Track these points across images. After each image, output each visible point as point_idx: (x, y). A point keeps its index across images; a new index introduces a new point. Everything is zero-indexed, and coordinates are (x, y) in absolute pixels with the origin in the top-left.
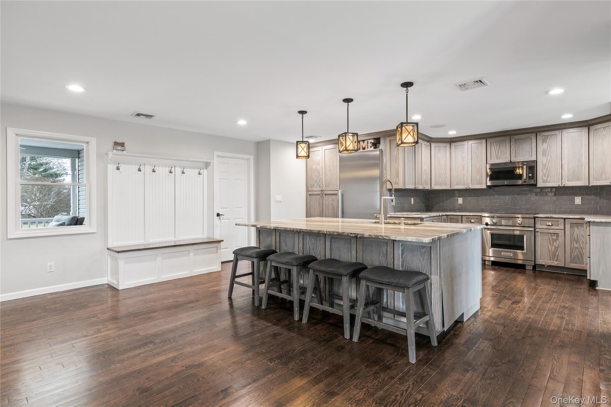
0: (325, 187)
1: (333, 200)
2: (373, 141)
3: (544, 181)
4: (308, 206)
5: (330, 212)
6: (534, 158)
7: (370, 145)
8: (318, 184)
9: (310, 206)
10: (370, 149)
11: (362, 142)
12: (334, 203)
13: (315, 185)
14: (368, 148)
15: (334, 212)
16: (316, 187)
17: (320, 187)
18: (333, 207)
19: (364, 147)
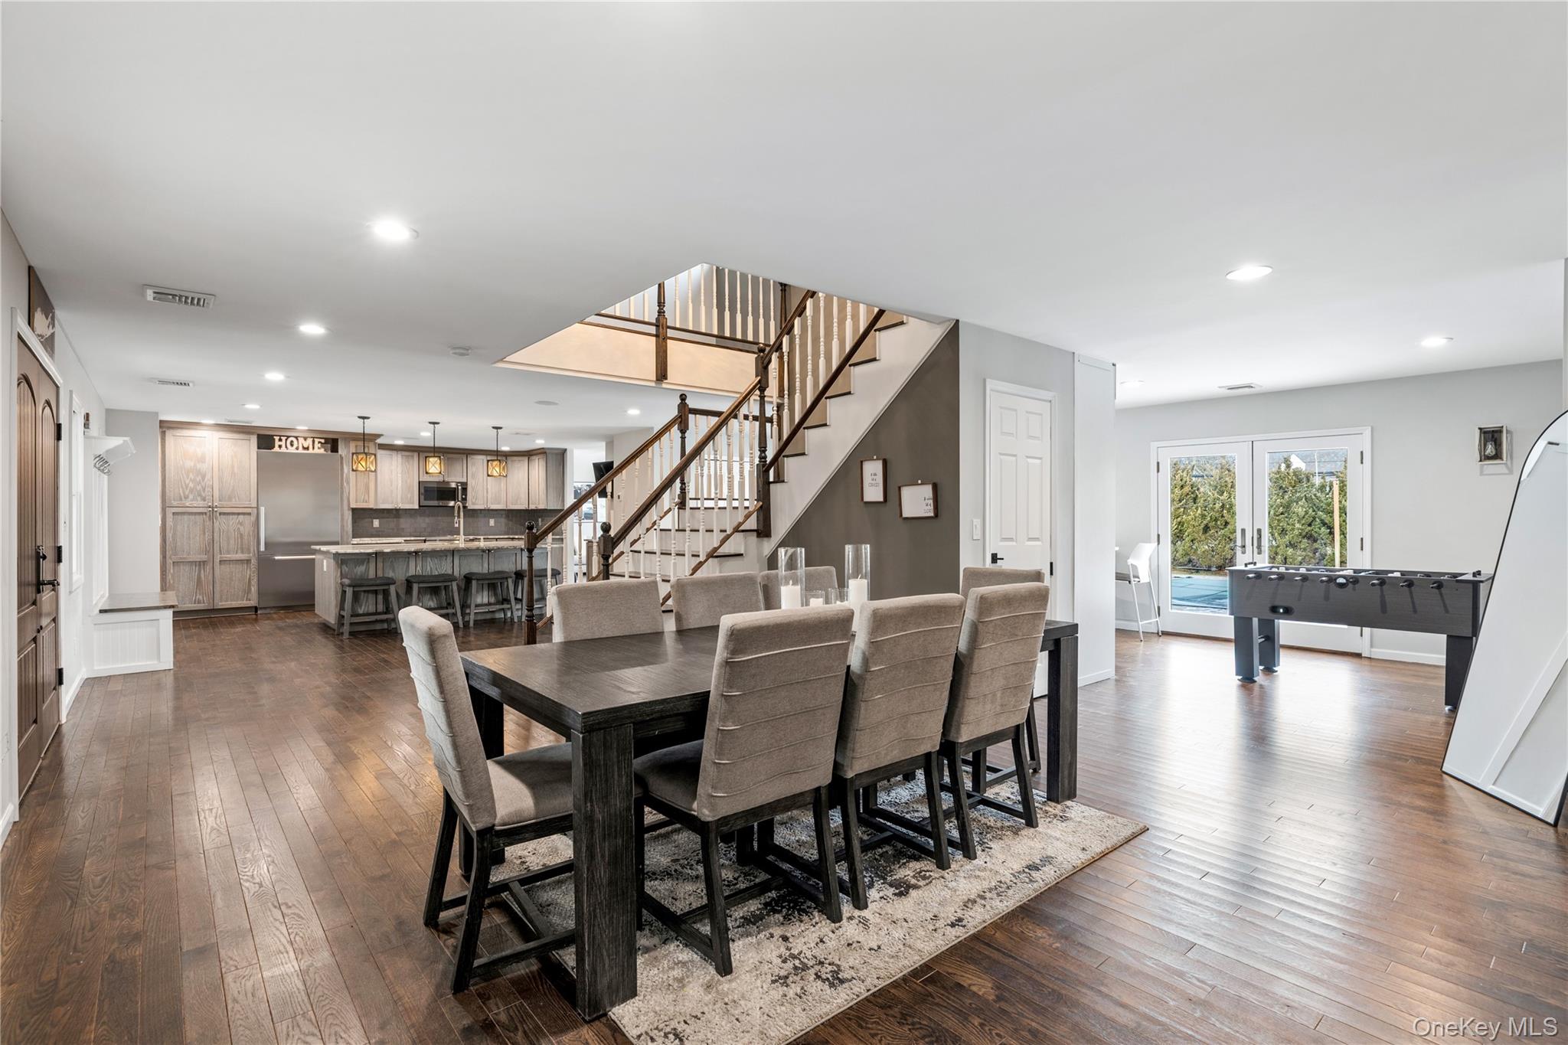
0: (220, 500)
1: (241, 524)
2: (323, 441)
3: (473, 504)
4: (169, 535)
5: (232, 542)
6: (464, 480)
7: (317, 445)
8: (200, 495)
9: (174, 534)
10: (317, 451)
11: (302, 439)
12: (242, 528)
13: (191, 497)
14: (313, 448)
15: (242, 542)
16: (192, 501)
17: (204, 499)
18: (241, 535)
19: (306, 446)
